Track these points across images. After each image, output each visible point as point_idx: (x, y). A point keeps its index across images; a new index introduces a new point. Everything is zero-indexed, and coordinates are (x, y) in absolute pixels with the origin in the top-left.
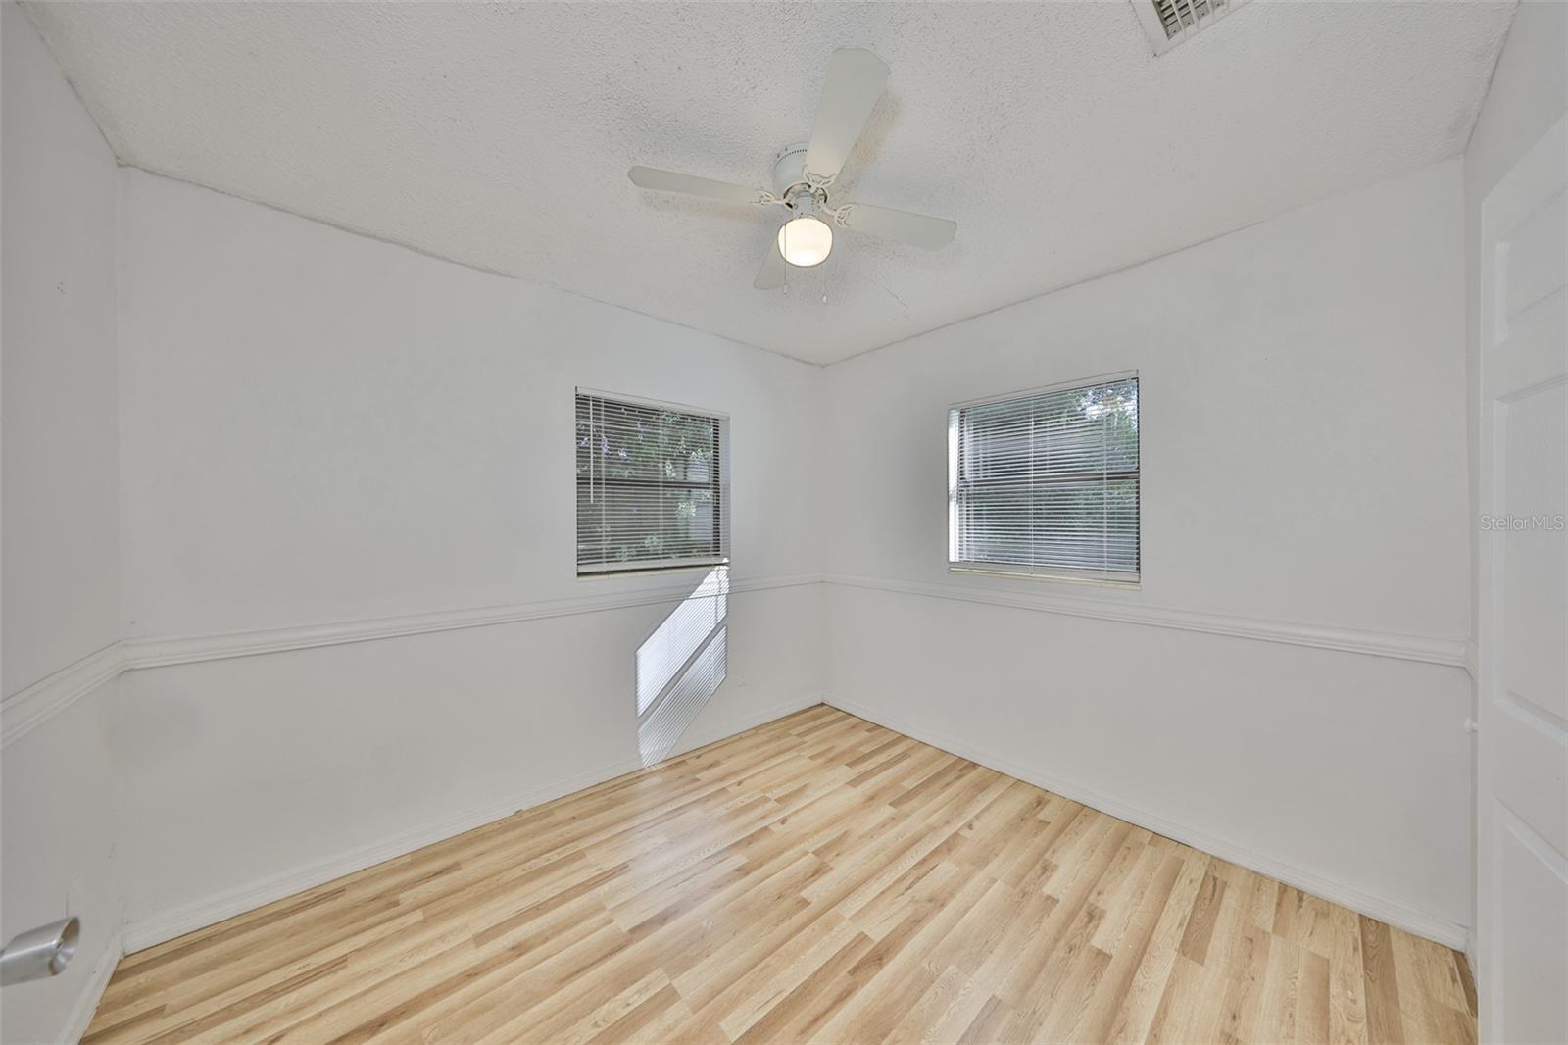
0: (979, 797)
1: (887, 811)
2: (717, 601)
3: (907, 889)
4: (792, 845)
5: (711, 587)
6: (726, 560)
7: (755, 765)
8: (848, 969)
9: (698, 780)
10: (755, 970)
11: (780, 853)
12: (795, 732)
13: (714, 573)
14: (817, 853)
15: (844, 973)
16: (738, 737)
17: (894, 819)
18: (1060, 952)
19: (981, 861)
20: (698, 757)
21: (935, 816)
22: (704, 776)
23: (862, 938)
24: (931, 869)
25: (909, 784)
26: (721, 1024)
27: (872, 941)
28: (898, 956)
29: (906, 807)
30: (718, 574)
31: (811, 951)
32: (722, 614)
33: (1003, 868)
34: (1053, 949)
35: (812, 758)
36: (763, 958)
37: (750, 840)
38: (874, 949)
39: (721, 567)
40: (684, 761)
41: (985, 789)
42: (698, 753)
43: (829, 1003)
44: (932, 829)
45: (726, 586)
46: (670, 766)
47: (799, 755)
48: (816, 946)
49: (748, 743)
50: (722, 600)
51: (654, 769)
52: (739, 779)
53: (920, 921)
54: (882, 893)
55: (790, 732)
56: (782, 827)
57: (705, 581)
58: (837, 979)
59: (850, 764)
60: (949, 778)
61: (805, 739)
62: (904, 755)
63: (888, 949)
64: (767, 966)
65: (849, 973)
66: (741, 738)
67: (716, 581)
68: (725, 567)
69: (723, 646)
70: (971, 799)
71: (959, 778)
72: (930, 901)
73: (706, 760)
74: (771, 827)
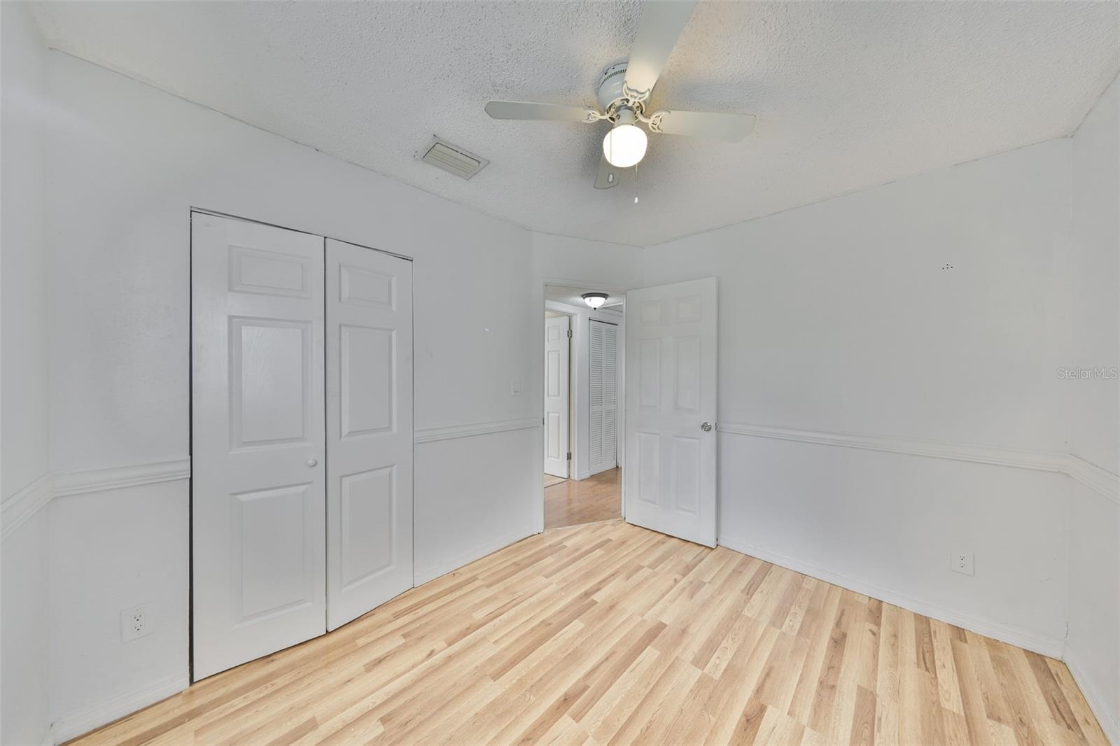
8: (590, 689)
10: (654, 683)
15: (592, 687)
23: (577, 717)
26: (658, 653)
27: (570, 715)
28: (552, 702)
31: (618, 700)
36: (651, 692)
38: (569, 708)
43: (601, 668)
48: (614, 705)
58: (597, 682)
63: (558, 708)
64: (646, 687)
65: (589, 687)
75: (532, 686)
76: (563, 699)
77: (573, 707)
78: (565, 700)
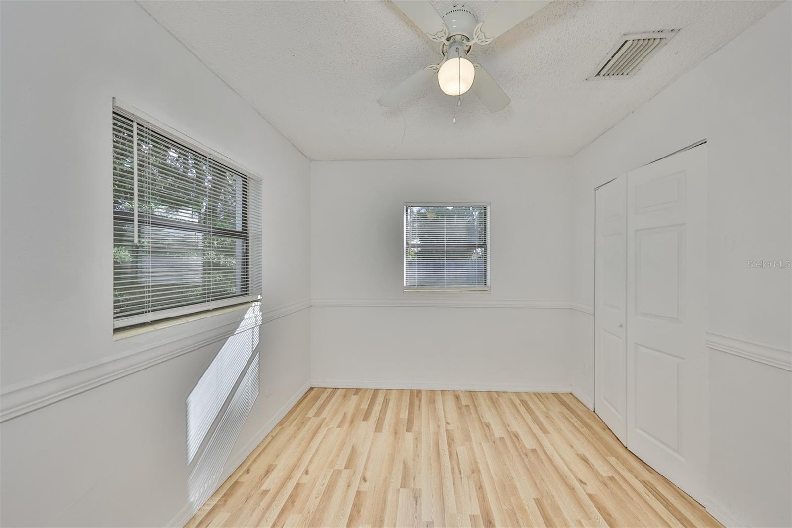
0: (437, 407)
1: (409, 437)
2: (253, 332)
3: (460, 474)
4: (385, 492)
5: (249, 321)
6: (259, 297)
7: (304, 452)
9: (266, 492)
11: (385, 502)
12: (311, 413)
13: (251, 309)
14: (404, 486)
16: (270, 438)
17: (417, 439)
18: (526, 460)
19: (468, 438)
20: (248, 471)
21: (431, 426)
22: (271, 483)
23: (473, 518)
24: (457, 455)
25: (404, 415)
28: (493, 513)
29: (415, 428)
30: (254, 310)
32: (257, 342)
33: (476, 434)
34: (523, 460)
35: (339, 426)
37: (357, 507)
38: (483, 519)
39: (256, 303)
40: (236, 483)
41: (434, 401)
42: (245, 468)
44: (437, 434)
45: (260, 318)
46: (225, 495)
47: (329, 429)
49: (283, 437)
50: (257, 330)
51: (209, 508)
52: (302, 469)
53: (481, 486)
54: (454, 484)
55: (307, 416)
56: (309, 476)
57: (245, 317)
59: (366, 418)
60: (417, 402)
61: (323, 416)
62: (386, 401)
63: (487, 514)
66: (273, 438)
67: (252, 315)
68: (259, 303)
69: (257, 369)
70: (435, 410)
71: (420, 401)
72: (473, 472)
73: (258, 468)
74: (301, 482)
75: (515, 514)
76: (492, 521)
77: (482, 522)
78: (490, 522)
